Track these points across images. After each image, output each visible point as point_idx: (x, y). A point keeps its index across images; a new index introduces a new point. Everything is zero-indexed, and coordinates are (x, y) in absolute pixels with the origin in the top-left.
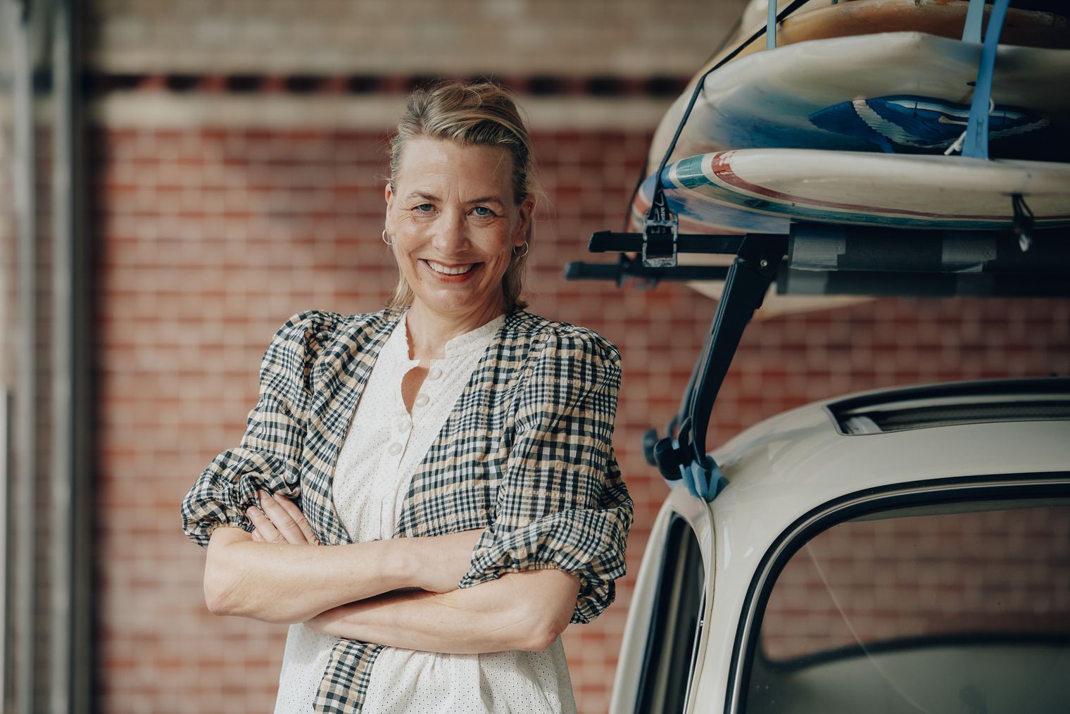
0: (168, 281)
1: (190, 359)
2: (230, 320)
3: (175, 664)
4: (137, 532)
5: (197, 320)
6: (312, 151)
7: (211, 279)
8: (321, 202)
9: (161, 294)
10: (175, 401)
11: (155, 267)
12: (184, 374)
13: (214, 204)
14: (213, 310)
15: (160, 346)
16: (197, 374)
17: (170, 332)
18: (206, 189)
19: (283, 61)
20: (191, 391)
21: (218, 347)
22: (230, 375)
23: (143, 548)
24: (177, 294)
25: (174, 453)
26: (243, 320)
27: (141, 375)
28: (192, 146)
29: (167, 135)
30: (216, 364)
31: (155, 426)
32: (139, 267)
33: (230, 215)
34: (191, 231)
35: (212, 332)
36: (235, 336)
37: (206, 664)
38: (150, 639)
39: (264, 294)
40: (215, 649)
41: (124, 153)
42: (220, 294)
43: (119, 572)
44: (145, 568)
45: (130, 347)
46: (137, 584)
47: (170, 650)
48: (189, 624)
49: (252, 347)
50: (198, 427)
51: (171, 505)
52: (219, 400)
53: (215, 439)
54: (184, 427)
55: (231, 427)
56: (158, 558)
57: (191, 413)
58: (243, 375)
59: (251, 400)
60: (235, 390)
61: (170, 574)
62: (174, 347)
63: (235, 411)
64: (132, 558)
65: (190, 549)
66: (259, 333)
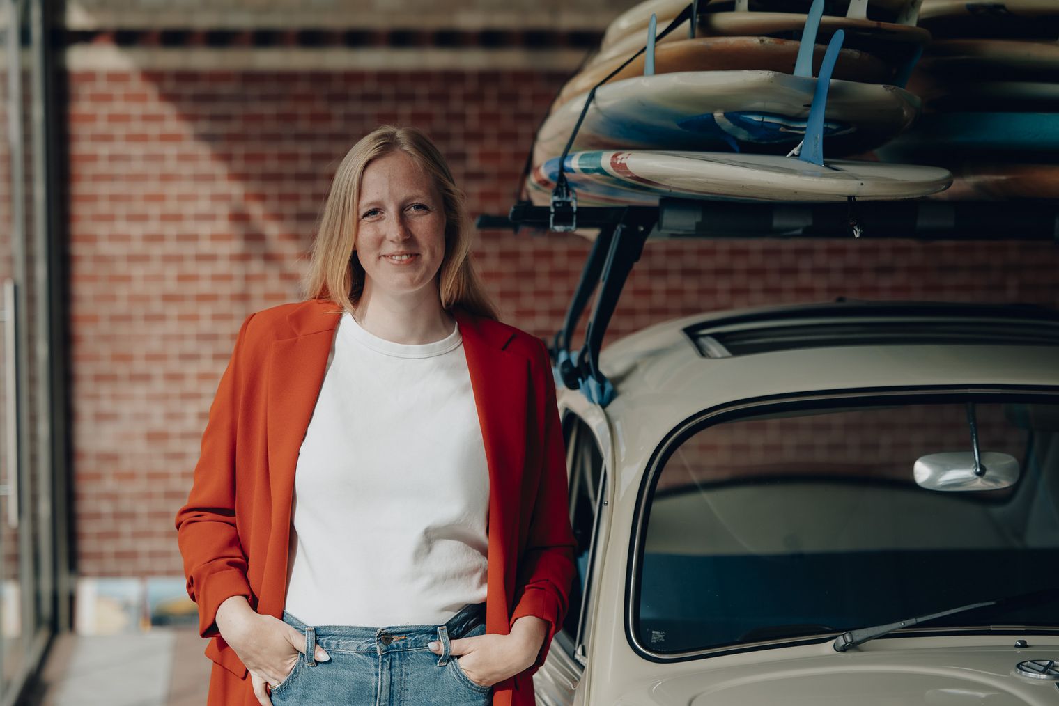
0: (119, 188)
1: (138, 247)
2: (165, 218)
3: (131, 476)
4: (99, 378)
5: (143, 218)
6: (225, 89)
7: (153, 187)
8: (235, 127)
9: (114, 198)
10: (127, 279)
11: (111, 178)
12: (132, 259)
13: (153, 129)
14: (154, 209)
15: (114, 238)
16: (145, 258)
17: (121, 227)
18: (147, 118)
20: (138, 271)
21: (158, 238)
22: (167, 259)
23: (105, 389)
24: (128, 198)
25: (127, 318)
26: (178, 218)
27: (100, 259)
28: (137, 85)
29: (116, 77)
30: (156, 250)
31: (113, 298)
32: (97, 178)
33: (165, 138)
34: (137, 150)
35: (153, 227)
36: (171, 229)
37: (153, 476)
38: (112, 458)
39: (192, 198)
40: (160, 465)
41: (84, 90)
42: (160, 198)
43: (85, 408)
44: (106, 406)
45: (91, 239)
46: (100, 417)
47: (126, 466)
48: (140, 446)
49: (183, 238)
50: (145, 299)
51: (126, 358)
52: (160, 278)
53: (157, 307)
54: (133, 299)
55: (168, 298)
56: (115, 397)
57: (138, 287)
58: (179, 259)
59: (182, 278)
60: (172, 271)
61: (125, 409)
62: (125, 238)
63: (172, 286)
64: (95, 397)
65: (140, 390)
66: (189, 227)
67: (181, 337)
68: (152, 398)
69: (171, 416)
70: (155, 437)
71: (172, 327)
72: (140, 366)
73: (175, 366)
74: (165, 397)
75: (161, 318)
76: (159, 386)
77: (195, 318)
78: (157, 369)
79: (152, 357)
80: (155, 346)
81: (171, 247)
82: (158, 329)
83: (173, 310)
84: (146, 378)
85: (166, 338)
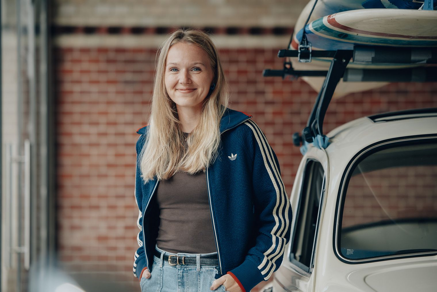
0: (85, 108)
1: (94, 139)
2: (109, 124)
3: (88, 258)
4: (73, 207)
5: (97, 124)
6: (141, 57)
7: (102, 108)
8: (145, 77)
9: (82, 113)
10: (88, 155)
11: (80, 103)
12: (91, 145)
13: (103, 78)
14: (103, 119)
15: (82, 134)
16: (97, 145)
17: (86, 128)
18: (100, 72)
19: (130, 21)
20: (94, 151)
21: (105, 134)
22: (110, 145)
23: (76, 213)
24: (89, 113)
25: (88, 176)
26: (115, 124)
27: (75, 145)
28: (94, 55)
29: (85, 51)
30: (104, 141)
31: (80, 165)
32: (73, 103)
33: (109, 82)
34: (94, 88)
35: (102, 128)
36: (112, 130)
37: (101, 259)
38: (79, 249)
39: (123, 113)
40: (104, 253)
41: (68, 58)
42: (106, 113)
43: (66, 223)
44: (76, 222)
45: (70, 134)
46: (73, 228)
47: (86, 253)
48: (94, 243)
49: (118, 134)
50: (97, 166)
51: (86, 197)
52: (105, 155)
53: (103, 170)
54: (91, 166)
55: (110, 166)
56: (81, 218)
57: (94, 160)
58: (115, 145)
59: (118, 155)
60: (111, 152)
61: (86, 224)
62: (88, 134)
63: (111, 159)
64: (71, 217)
65: (94, 214)
66: (121, 129)
67: (116, 186)
68: (101, 218)
69: (111, 228)
70: (102, 239)
71: (111, 181)
72: (94, 201)
73: (112, 201)
74: (107, 218)
75: (105, 176)
76: (104, 212)
77: (123, 176)
78: (103, 203)
79: (100, 197)
80: (102, 190)
81: (112, 139)
82: (103, 182)
83: (112, 172)
84: (97, 207)
85: (109, 187)
